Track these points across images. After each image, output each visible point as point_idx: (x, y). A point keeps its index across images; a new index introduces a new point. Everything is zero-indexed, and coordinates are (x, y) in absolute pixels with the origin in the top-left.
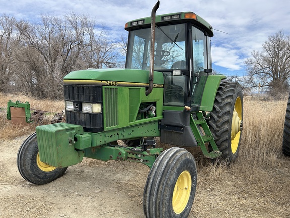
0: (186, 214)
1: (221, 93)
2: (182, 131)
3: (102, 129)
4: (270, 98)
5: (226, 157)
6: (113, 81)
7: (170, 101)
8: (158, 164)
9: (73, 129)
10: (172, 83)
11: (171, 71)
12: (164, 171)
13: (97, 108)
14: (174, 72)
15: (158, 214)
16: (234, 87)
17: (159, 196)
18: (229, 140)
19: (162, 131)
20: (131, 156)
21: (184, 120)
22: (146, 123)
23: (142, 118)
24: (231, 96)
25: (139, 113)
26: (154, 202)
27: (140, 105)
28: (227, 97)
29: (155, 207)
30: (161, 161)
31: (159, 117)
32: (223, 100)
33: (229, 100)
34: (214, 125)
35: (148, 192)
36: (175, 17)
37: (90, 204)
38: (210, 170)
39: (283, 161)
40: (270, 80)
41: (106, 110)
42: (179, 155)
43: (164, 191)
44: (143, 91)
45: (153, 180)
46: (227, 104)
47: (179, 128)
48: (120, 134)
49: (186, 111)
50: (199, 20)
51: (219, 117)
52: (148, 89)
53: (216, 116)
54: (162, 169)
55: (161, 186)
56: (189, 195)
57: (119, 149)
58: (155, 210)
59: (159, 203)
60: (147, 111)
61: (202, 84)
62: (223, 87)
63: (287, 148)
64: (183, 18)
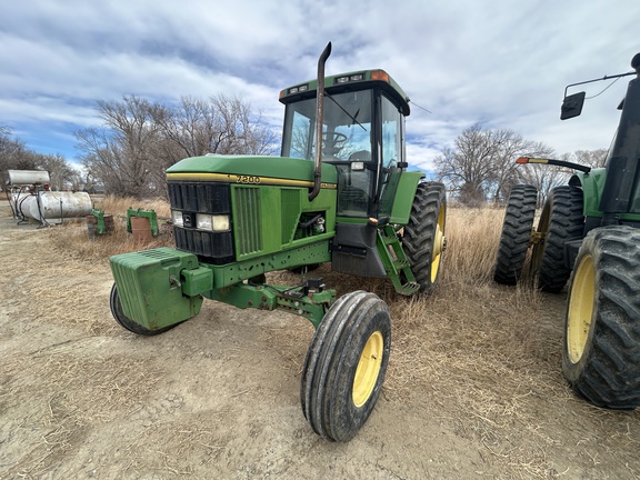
0: (374, 400)
1: (420, 198)
2: (365, 254)
3: (233, 259)
4: (462, 205)
5: (425, 290)
6: (251, 176)
7: (346, 209)
8: (327, 328)
9: (177, 260)
10: (350, 184)
11: (349, 164)
12: (338, 342)
13: (221, 224)
14: (353, 164)
15: (326, 420)
16: (439, 189)
17: (328, 389)
18: (428, 267)
19: (334, 254)
20: (282, 302)
21: (368, 239)
22: (309, 244)
23: (304, 237)
24: (436, 202)
25: (299, 227)
26: (319, 402)
27: (299, 216)
28: (429, 204)
29: (322, 410)
30: (333, 322)
31: (330, 233)
32: (423, 208)
33: (432, 209)
34: (410, 245)
35: (309, 378)
36: (355, 79)
37: (220, 373)
38: (402, 309)
39: (497, 291)
40: (462, 183)
41: (239, 225)
42: (365, 307)
43: (338, 381)
44: (305, 194)
45: (318, 358)
46: (430, 214)
47: (360, 251)
48: (266, 264)
49: (371, 225)
50: (392, 85)
51: (417, 233)
52: (313, 192)
53: (412, 232)
54: (335, 340)
55: (332, 371)
56: (378, 367)
57: (262, 290)
58: (322, 414)
59: (329, 402)
60: (312, 224)
61: (393, 184)
62: (423, 190)
63: (502, 273)
64: (367, 79)
